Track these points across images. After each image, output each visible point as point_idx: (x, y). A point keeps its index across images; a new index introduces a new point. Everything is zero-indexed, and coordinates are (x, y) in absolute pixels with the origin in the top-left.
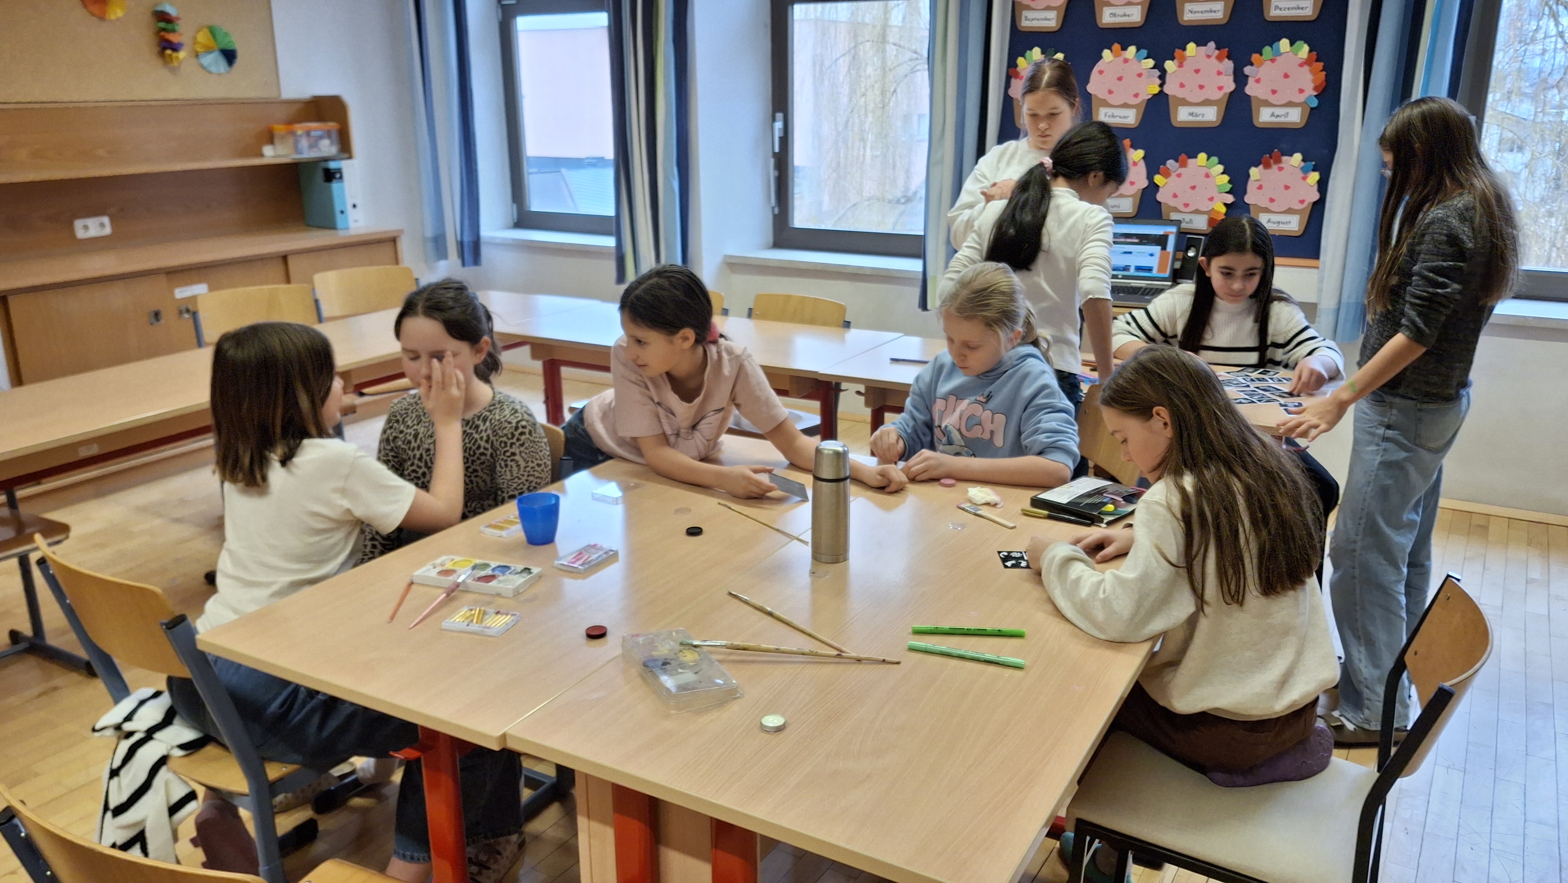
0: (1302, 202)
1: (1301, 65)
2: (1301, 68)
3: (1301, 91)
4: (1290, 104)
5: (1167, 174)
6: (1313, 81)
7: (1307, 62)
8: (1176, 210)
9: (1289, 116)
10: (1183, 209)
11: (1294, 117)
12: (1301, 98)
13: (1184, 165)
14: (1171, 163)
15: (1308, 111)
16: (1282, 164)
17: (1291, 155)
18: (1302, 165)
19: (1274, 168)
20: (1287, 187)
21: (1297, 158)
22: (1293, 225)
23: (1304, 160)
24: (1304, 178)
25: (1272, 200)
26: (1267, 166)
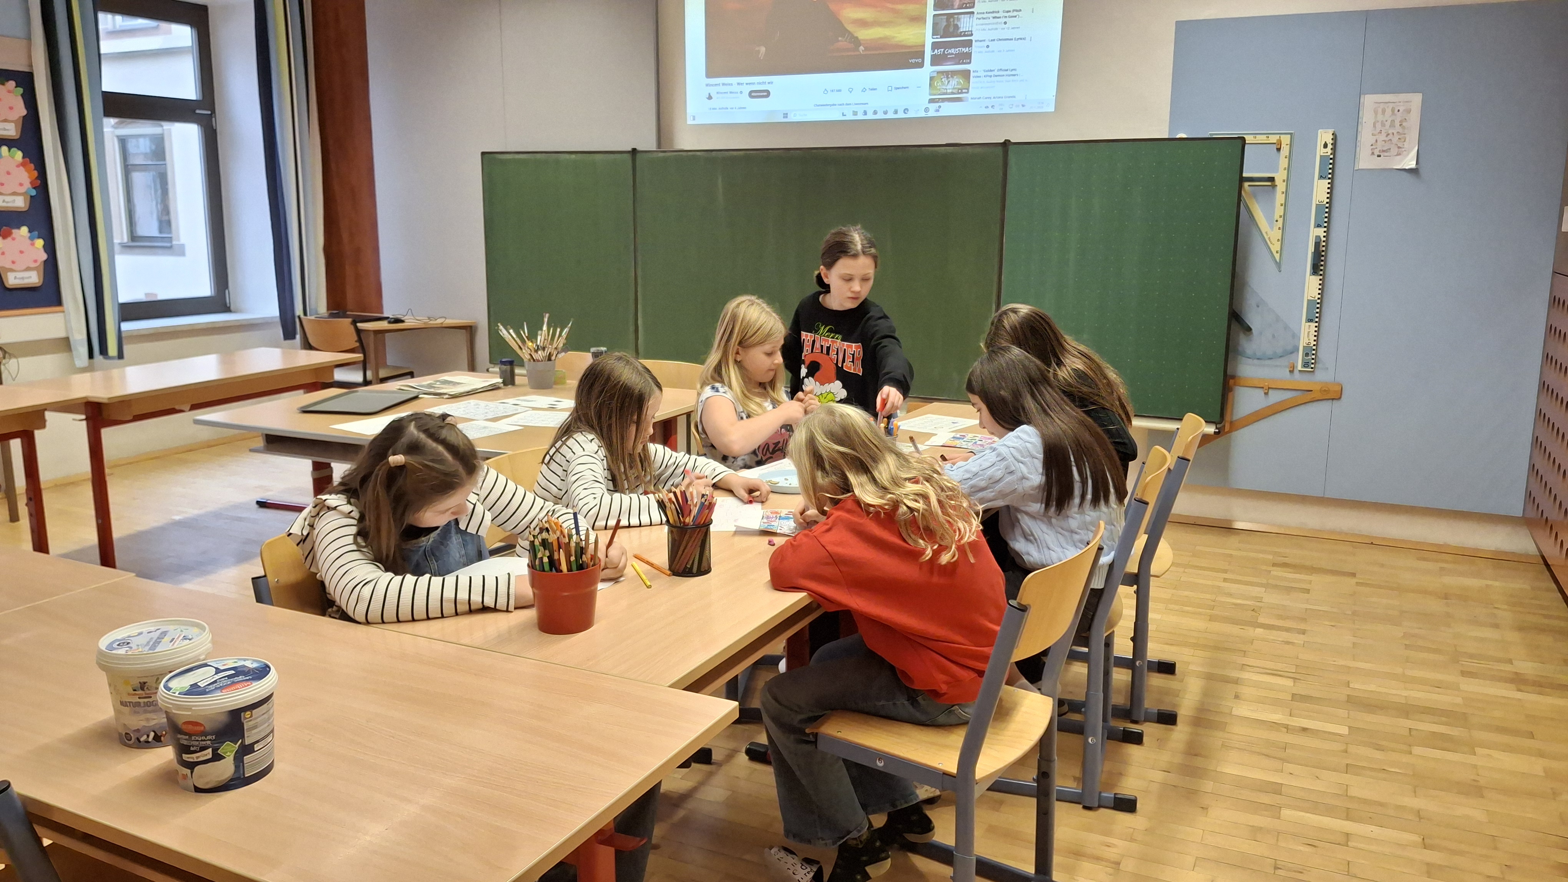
0: (35, 261)
1: (18, 166)
2: (18, 169)
3: (21, 185)
4: (14, 194)
6: (29, 177)
7: (23, 164)
9: (16, 202)
11: (19, 203)
12: (22, 190)
15: (29, 198)
16: (14, 235)
17: (19, 228)
18: (29, 235)
19: (9, 239)
20: (21, 252)
21: (24, 230)
22: (33, 278)
23: (30, 231)
24: (33, 244)
25: (14, 262)
26: (5, 238)
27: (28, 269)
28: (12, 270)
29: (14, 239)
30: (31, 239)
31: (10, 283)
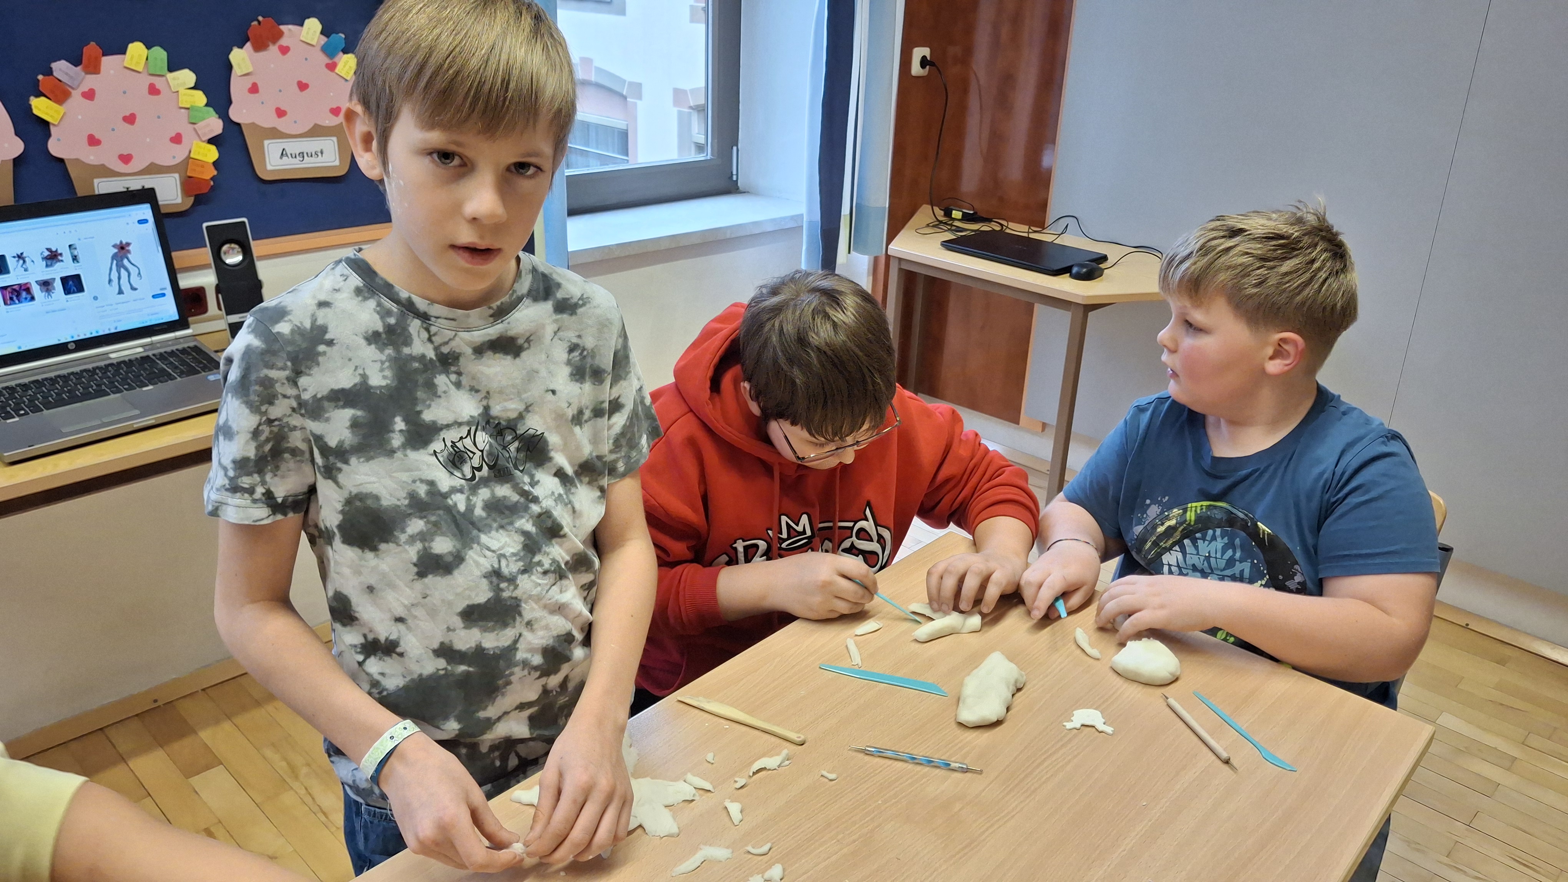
0: (334, 110)
5: (60, 95)
8: (106, 172)
10: (120, 167)
13: (94, 68)
14: (61, 68)
16: (284, 42)
17: (300, 23)
18: (324, 39)
19: (273, 49)
20: (303, 86)
21: (313, 26)
22: (329, 156)
23: (326, 32)
24: (332, 67)
25: (281, 113)
26: (260, 47)
27: (317, 131)
28: (275, 134)
29: (284, 50)
30: (329, 51)
31: (269, 167)
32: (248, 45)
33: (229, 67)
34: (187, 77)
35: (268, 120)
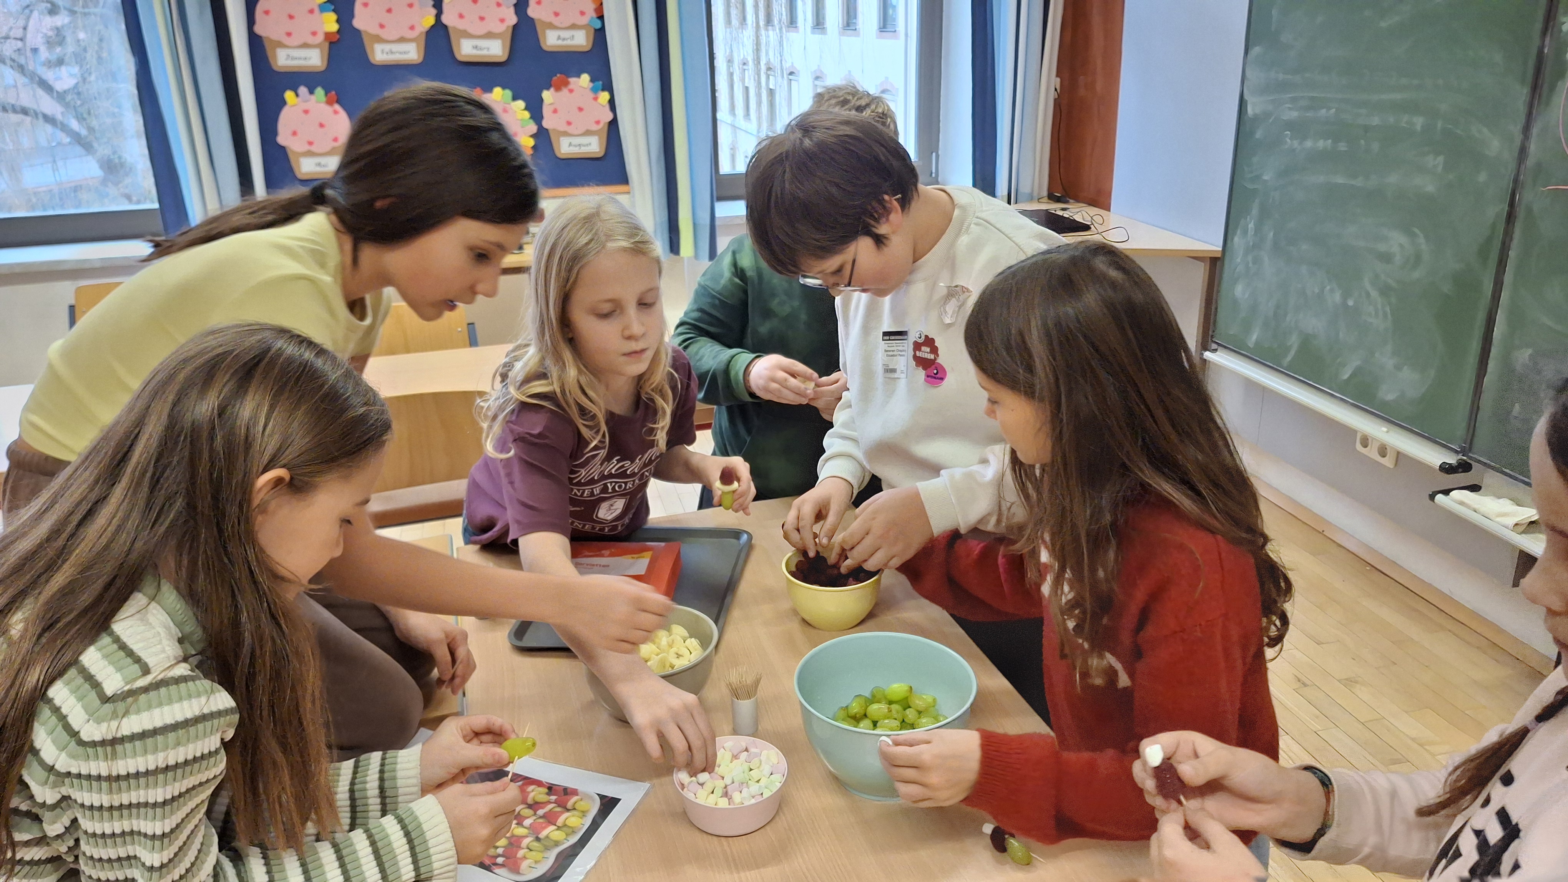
0: (598, 122)
3: (583, 13)
4: (575, 27)
6: (593, 3)
9: (576, 39)
11: (580, 40)
12: (584, 20)
15: (589, 35)
17: (579, 76)
22: (594, 146)
25: (569, 123)
26: (558, 89)
27: (588, 133)
28: (566, 134)
29: (571, 91)
30: (595, 90)
31: (563, 152)
32: (552, 89)
33: (542, 100)
34: (521, 104)
35: (563, 127)
